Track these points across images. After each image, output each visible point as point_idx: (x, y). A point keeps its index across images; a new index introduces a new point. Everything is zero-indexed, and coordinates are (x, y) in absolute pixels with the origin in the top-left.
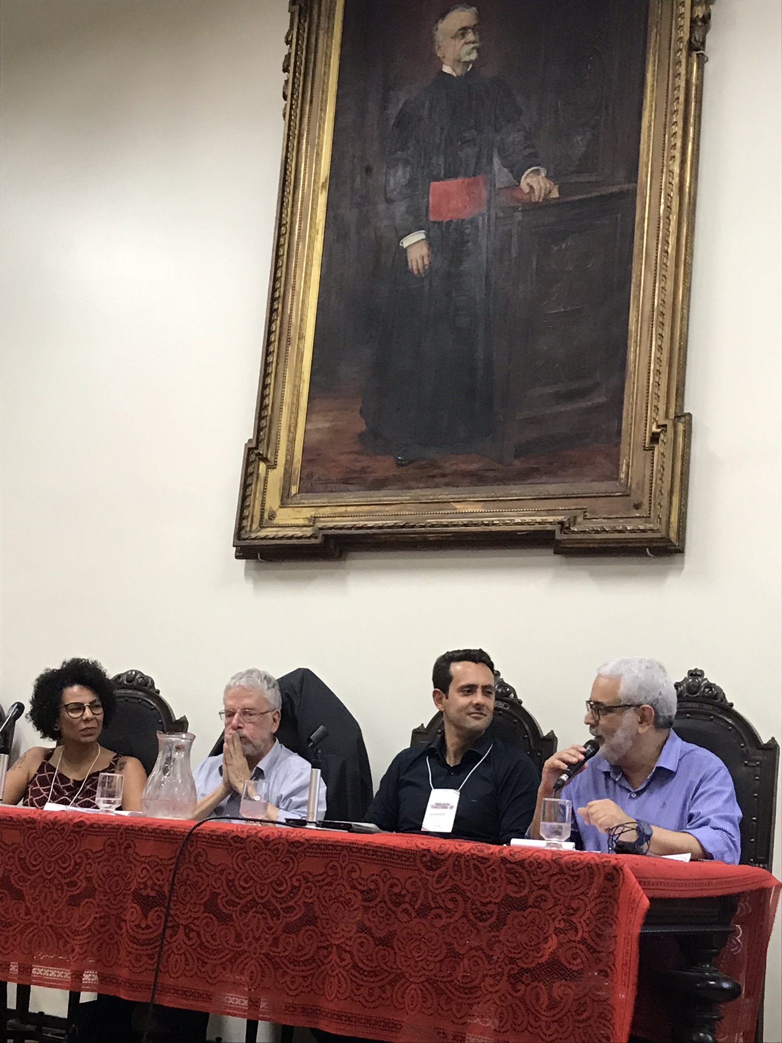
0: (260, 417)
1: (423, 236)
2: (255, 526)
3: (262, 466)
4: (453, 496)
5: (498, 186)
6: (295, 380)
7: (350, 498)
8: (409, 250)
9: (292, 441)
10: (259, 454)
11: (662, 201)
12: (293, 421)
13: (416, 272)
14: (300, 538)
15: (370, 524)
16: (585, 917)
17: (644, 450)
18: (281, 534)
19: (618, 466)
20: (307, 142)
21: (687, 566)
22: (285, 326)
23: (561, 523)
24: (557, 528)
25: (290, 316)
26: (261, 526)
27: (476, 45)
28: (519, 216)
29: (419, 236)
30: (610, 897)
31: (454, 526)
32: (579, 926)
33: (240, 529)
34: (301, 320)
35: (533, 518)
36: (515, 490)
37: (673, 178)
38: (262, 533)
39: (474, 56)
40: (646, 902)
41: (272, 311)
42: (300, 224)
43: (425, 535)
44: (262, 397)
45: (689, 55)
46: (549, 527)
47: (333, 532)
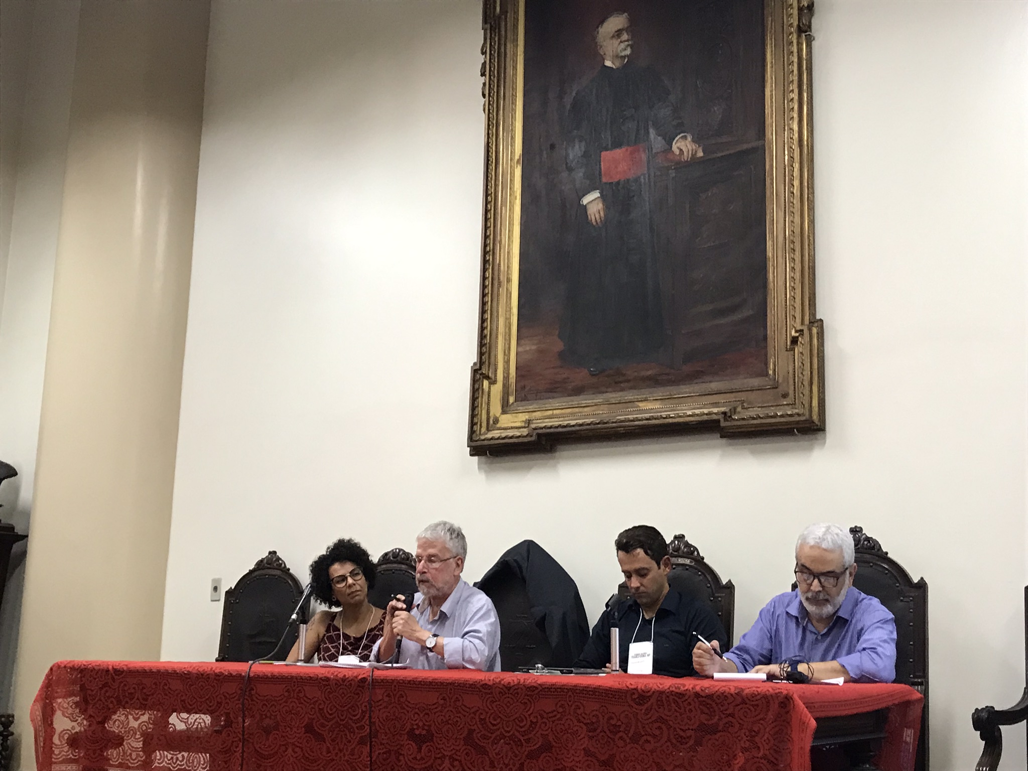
0: (481, 345)
1: (599, 195)
2: (484, 430)
3: (486, 383)
4: (636, 397)
5: (654, 151)
6: (506, 314)
7: (556, 403)
8: (587, 206)
9: (507, 362)
10: (482, 374)
11: (786, 152)
12: (507, 346)
13: (594, 224)
14: (519, 437)
15: (573, 423)
16: (765, 738)
17: (787, 351)
18: (503, 435)
19: (766, 364)
20: (503, 129)
21: (828, 441)
22: (496, 273)
23: (725, 413)
24: (721, 417)
25: (499, 264)
26: (488, 430)
27: (630, 43)
28: (672, 173)
29: (596, 194)
30: (784, 721)
31: (640, 420)
32: (760, 745)
33: (472, 432)
34: (508, 267)
35: (701, 410)
36: (685, 389)
37: (793, 134)
38: (489, 435)
39: (628, 52)
40: (813, 723)
41: (485, 262)
42: (502, 193)
43: (616, 429)
44: (482, 329)
45: (799, 36)
46: (715, 417)
47: (544, 431)
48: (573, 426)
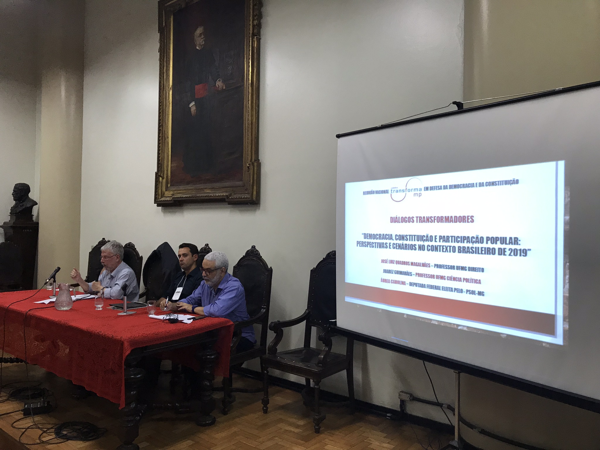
0: (158, 163)
2: (160, 197)
4: (204, 187)
5: (211, 85)
6: (167, 151)
7: (181, 188)
8: (191, 108)
9: (167, 171)
10: (159, 175)
12: (168, 164)
13: (193, 115)
14: (169, 201)
15: (184, 196)
18: (165, 200)
19: (243, 176)
20: (166, 75)
24: (226, 197)
25: (165, 131)
26: (162, 197)
27: (204, 39)
28: (216, 95)
29: (193, 103)
31: (203, 197)
33: (155, 198)
34: (167, 132)
36: (218, 185)
38: (161, 200)
39: (203, 43)
42: (165, 101)
43: (197, 200)
45: (253, 38)
46: (224, 197)
47: (176, 199)
48: (184, 198)
